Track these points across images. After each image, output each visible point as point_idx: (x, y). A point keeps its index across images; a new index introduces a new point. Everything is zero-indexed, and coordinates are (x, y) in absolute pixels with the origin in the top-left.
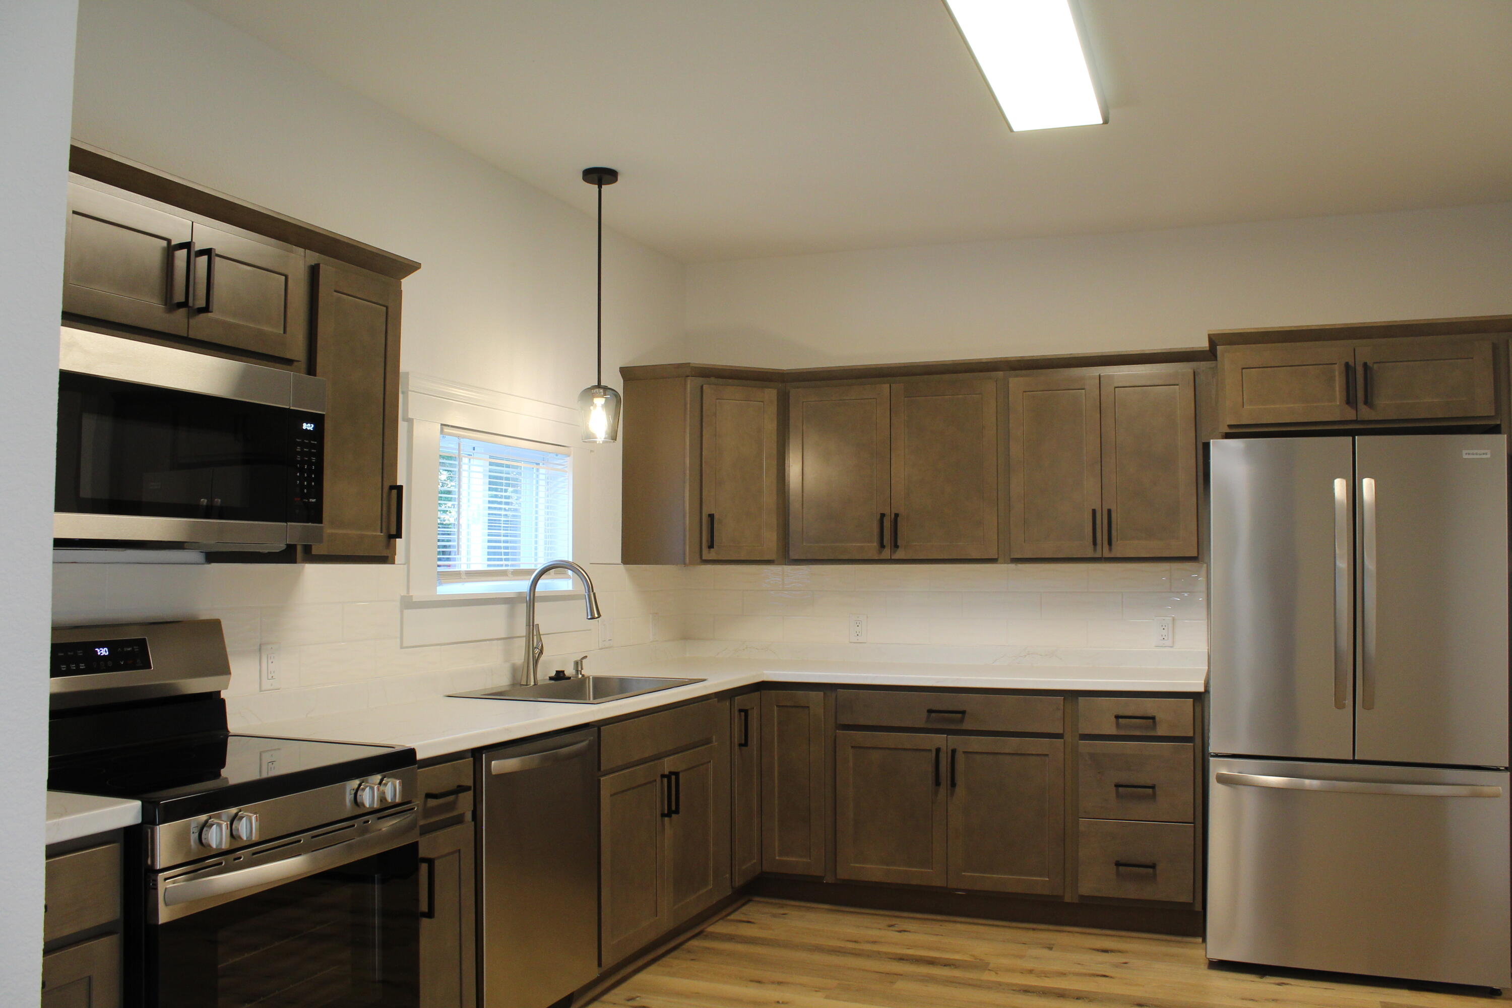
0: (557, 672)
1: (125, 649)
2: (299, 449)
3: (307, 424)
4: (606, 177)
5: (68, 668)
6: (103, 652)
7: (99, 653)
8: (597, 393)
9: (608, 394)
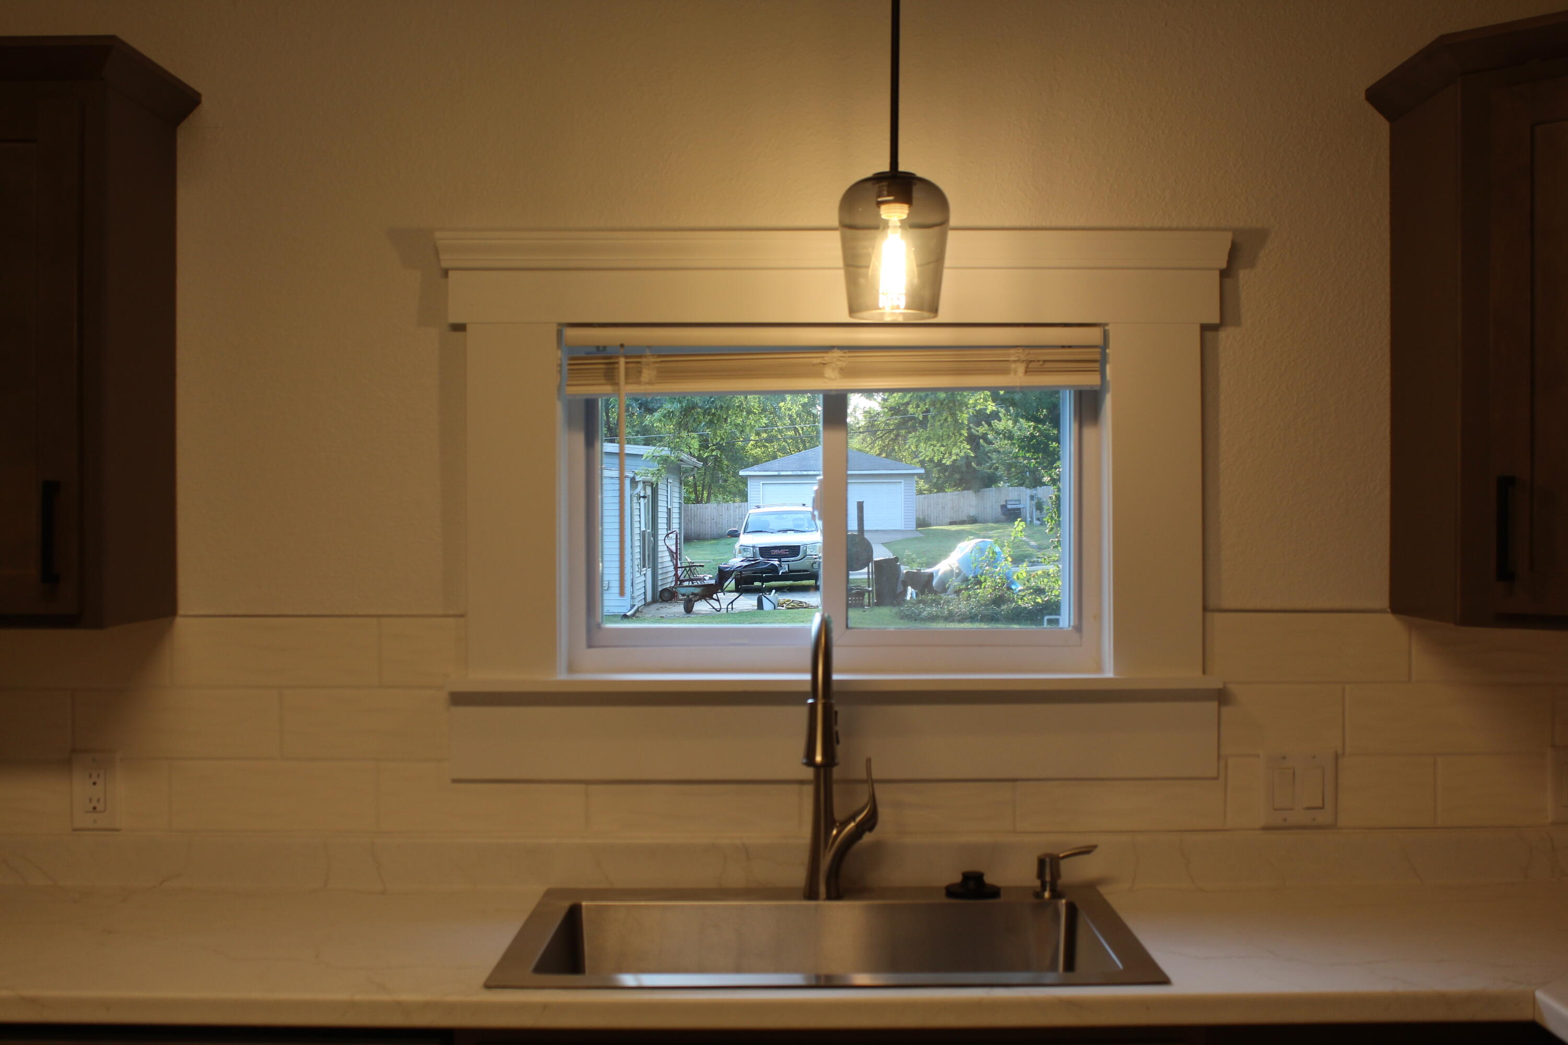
0: (966, 876)
8: (885, 193)
9: (917, 193)
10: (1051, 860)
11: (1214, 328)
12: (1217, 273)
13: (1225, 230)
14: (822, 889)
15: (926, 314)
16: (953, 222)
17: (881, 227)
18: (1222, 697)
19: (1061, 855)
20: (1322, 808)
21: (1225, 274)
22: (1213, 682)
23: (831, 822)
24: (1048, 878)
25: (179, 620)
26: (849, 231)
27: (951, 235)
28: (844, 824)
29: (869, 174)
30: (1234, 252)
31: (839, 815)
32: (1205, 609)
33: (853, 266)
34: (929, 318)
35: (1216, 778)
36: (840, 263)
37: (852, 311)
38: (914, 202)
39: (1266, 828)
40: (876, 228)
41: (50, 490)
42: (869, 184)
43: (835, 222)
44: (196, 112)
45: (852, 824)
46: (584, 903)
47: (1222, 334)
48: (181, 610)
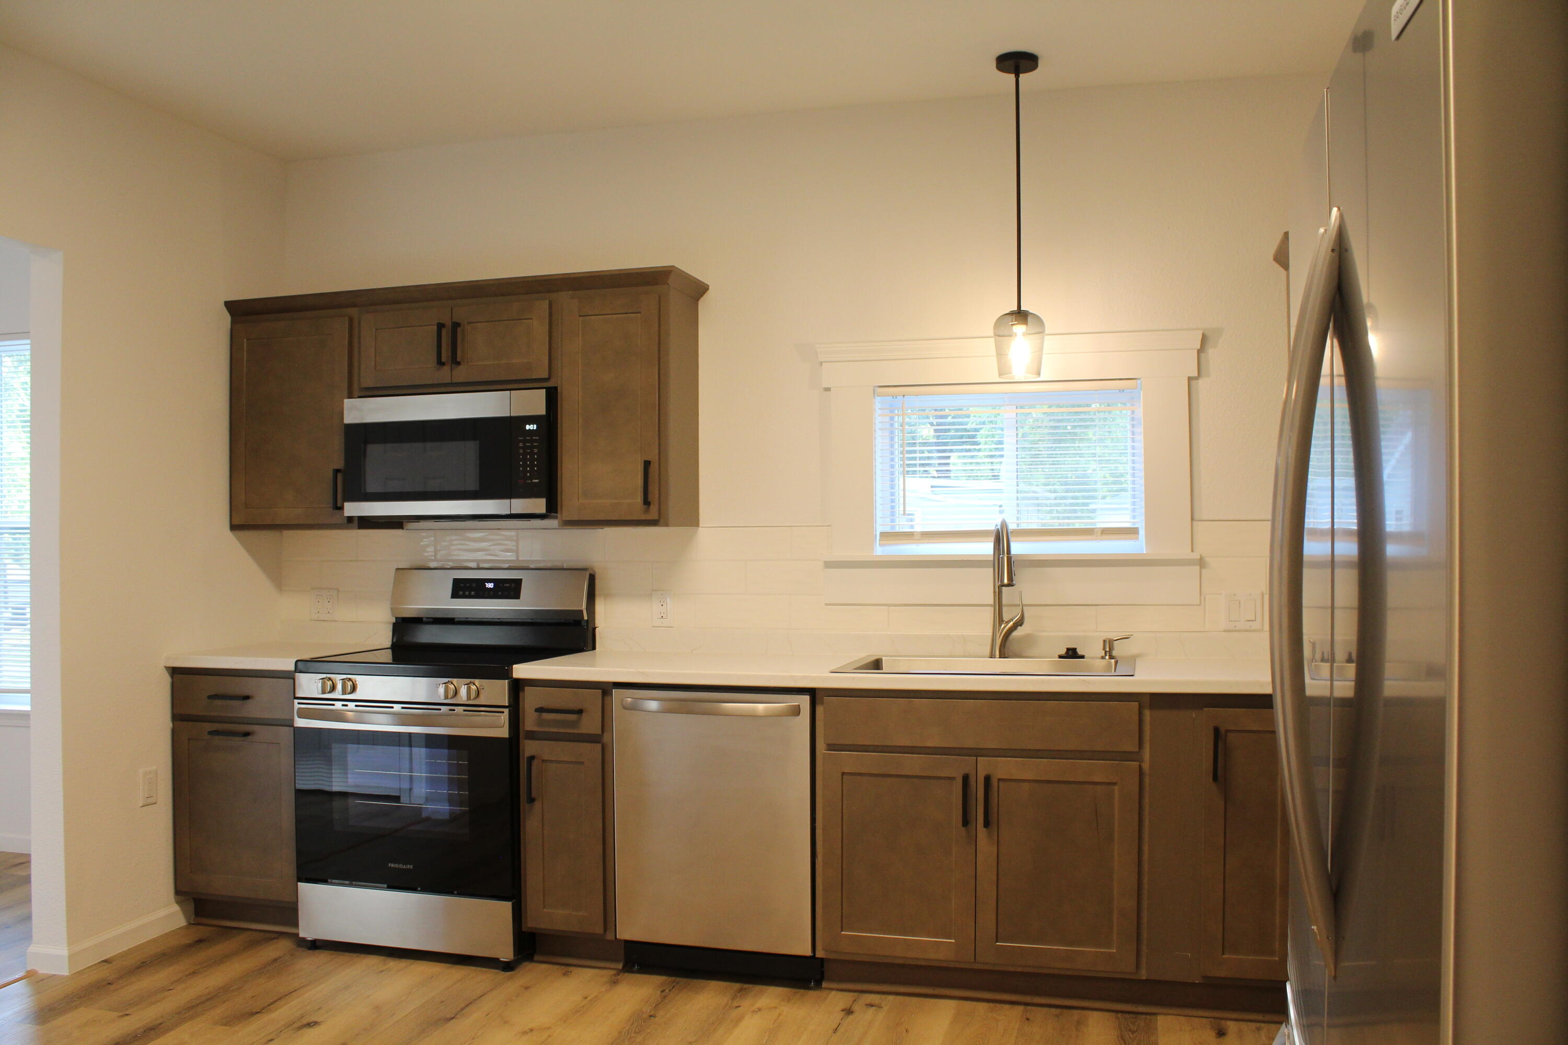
0: (1068, 649)
1: (505, 585)
2: (521, 445)
3: (530, 425)
4: (1023, 63)
5: (470, 593)
6: (490, 585)
7: (487, 586)
8: (1014, 320)
9: (1029, 319)
10: (1109, 641)
11: (1196, 378)
12: (1196, 352)
13: (1198, 329)
14: (997, 653)
15: (1035, 376)
16: (1047, 331)
17: (1013, 336)
18: (1201, 563)
19: (1115, 639)
20: (1255, 621)
21: (1199, 352)
22: (1196, 556)
23: (1001, 621)
24: (1108, 650)
25: (700, 529)
26: (997, 338)
27: (1046, 338)
28: (1008, 622)
29: (1008, 312)
30: (1204, 339)
31: (1005, 618)
32: (1192, 519)
33: (1000, 354)
34: (1036, 378)
35: (1200, 605)
36: (995, 354)
37: (1000, 375)
38: (1029, 324)
39: (1226, 631)
40: (1011, 336)
41: (647, 464)
42: (1008, 316)
43: (992, 334)
44: (707, 293)
45: (1012, 622)
46: (883, 658)
47: (1200, 381)
48: (701, 525)
